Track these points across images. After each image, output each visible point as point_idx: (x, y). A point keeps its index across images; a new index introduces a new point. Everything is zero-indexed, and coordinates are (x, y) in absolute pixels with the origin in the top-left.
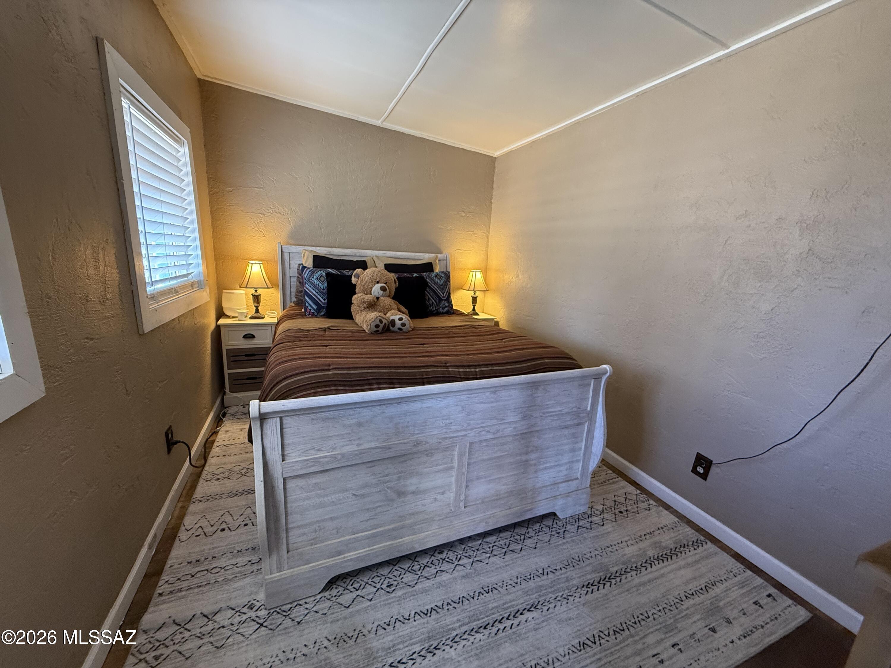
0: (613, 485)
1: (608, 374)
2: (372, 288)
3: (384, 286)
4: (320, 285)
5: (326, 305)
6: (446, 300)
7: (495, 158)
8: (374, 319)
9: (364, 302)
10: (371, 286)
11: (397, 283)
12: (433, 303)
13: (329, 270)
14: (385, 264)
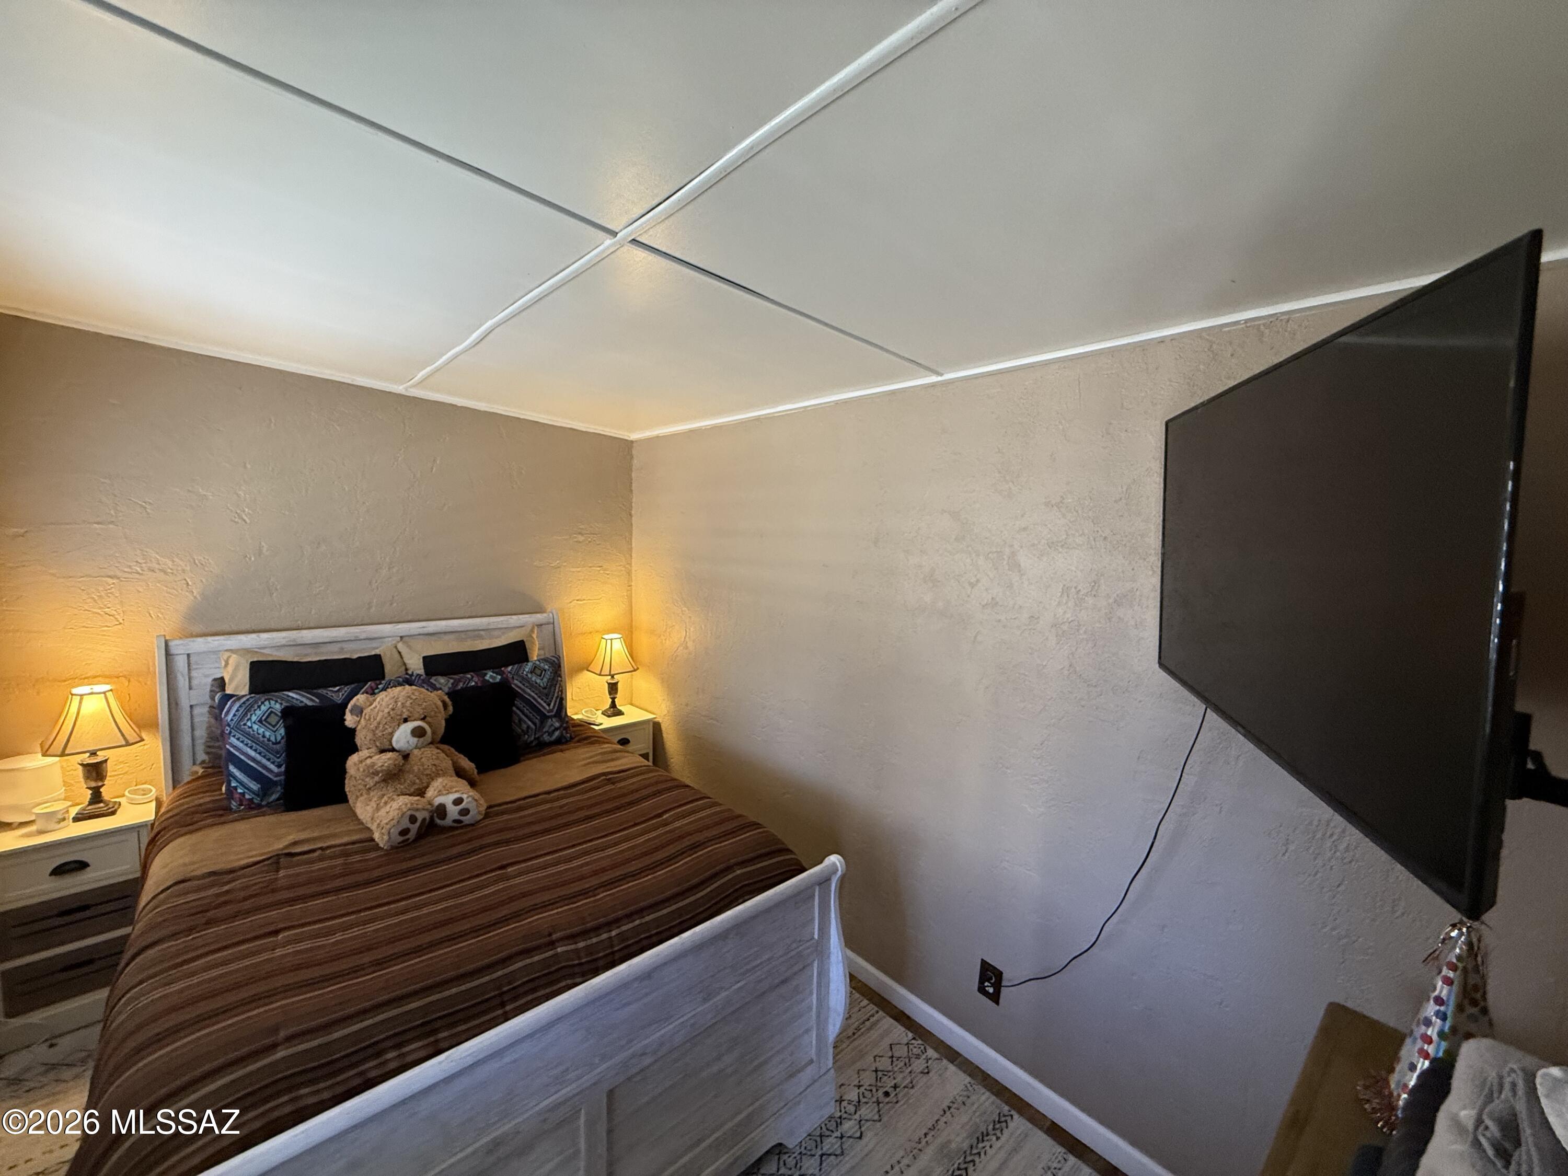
0: (872, 1032)
1: (839, 873)
2: (392, 734)
3: (419, 727)
4: (267, 734)
5: (282, 778)
6: (555, 716)
7: (632, 442)
8: (395, 822)
9: (376, 773)
10: (390, 730)
11: (451, 708)
12: (528, 727)
13: (291, 694)
14: (424, 658)
